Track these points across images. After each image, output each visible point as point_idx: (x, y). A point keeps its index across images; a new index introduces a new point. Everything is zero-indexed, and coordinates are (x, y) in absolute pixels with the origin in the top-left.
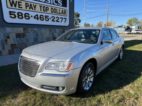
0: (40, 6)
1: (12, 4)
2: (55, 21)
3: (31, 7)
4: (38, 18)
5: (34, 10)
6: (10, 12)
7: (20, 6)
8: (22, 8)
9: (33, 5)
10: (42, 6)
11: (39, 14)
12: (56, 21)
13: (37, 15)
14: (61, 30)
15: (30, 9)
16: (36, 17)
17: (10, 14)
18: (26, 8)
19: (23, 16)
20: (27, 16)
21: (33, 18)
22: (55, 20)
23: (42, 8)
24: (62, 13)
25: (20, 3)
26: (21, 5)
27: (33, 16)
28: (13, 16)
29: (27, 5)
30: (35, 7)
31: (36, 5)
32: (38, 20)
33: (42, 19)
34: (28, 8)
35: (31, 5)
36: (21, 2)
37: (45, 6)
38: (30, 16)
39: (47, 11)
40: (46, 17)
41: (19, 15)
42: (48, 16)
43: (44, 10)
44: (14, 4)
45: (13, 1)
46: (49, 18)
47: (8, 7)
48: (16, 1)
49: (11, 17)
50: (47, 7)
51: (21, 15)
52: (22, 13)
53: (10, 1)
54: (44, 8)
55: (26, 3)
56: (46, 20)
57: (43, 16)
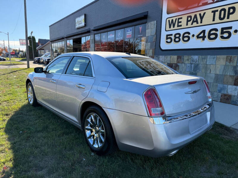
0: (212, 12)
1: (171, 24)
3: (195, 20)
4: (205, 37)
5: (199, 24)
6: (167, 35)
7: (180, 24)
8: (181, 26)
9: (200, 14)
10: (217, 11)
11: (207, 29)
13: (204, 32)
15: (192, 24)
16: (202, 35)
17: (167, 38)
18: (187, 25)
19: (181, 38)
20: (186, 37)
21: (195, 37)
23: (217, 14)
25: (180, 20)
26: (181, 22)
27: (196, 35)
28: (169, 40)
29: (189, 19)
30: (202, 18)
31: (204, 13)
32: (203, 40)
33: (212, 37)
34: (190, 23)
35: (196, 16)
36: (181, 18)
37: (227, 8)
38: (190, 36)
39: (228, 18)
40: (224, 31)
41: (175, 37)
42: (231, 28)
43: (222, 16)
44: (173, 24)
45: (172, 20)
46: (232, 31)
47: (167, 30)
48: (176, 19)
49: (167, 42)
50: (229, 9)
51: (179, 38)
52: (179, 34)
53: (169, 21)
54: (223, 12)
55: (188, 17)
56: (222, 37)
57: (216, 30)
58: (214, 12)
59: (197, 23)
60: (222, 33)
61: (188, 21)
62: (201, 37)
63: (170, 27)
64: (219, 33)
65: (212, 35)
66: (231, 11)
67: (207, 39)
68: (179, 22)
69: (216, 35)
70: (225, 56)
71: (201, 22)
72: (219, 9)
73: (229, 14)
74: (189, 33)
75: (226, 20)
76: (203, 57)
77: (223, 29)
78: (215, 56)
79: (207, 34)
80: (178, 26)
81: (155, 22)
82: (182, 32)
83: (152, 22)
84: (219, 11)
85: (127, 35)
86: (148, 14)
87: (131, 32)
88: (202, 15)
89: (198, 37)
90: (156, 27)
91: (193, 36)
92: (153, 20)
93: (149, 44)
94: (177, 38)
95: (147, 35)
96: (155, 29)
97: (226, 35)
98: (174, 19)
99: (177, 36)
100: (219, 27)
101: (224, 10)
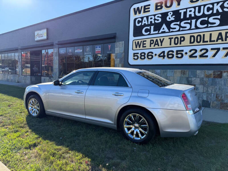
0: (169, 38)
1: (137, 45)
2: (196, 57)
3: (157, 43)
4: (165, 56)
5: (160, 46)
6: (134, 54)
7: (144, 45)
8: (145, 47)
9: (160, 40)
10: (173, 38)
11: (166, 50)
12: (198, 57)
13: (164, 52)
14: (211, 72)
15: (154, 46)
16: (162, 55)
17: (134, 56)
18: (150, 46)
19: (146, 56)
20: (150, 56)
21: (157, 56)
22: (198, 54)
23: (173, 40)
24: (218, 39)
25: (144, 43)
26: (145, 44)
27: (158, 54)
28: (136, 57)
29: (152, 42)
30: (162, 42)
31: (163, 39)
32: (164, 58)
33: (170, 56)
34: (153, 45)
35: (157, 40)
36: (146, 41)
37: (179, 37)
38: (153, 55)
39: (180, 44)
40: (178, 52)
41: (141, 56)
42: (183, 51)
43: (176, 42)
44: (139, 45)
45: (138, 42)
46: (184, 53)
47: (134, 49)
48: (141, 41)
49: (134, 59)
50: (181, 37)
51: (144, 56)
52: (145, 53)
53: (135, 42)
54: (176, 39)
55: (151, 41)
56: (177, 57)
57: (173, 51)
58: (171, 39)
59: (158, 46)
60: (177, 54)
61: (151, 44)
62: (161, 56)
63: (136, 47)
64: (175, 54)
65: (170, 55)
66: (182, 39)
67: (166, 57)
68: (143, 44)
69: (173, 55)
70: (180, 70)
71: (161, 45)
72: (174, 37)
73: (181, 41)
74: (152, 53)
75: (179, 45)
76: (164, 71)
77: (177, 51)
78: (173, 70)
79: (166, 54)
80: (143, 47)
81: (123, 42)
82: (146, 52)
83: (120, 42)
84: (174, 38)
85: (96, 51)
86: (117, 35)
87: (100, 49)
88: (162, 40)
89: (159, 56)
90: (124, 46)
91: (156, 55)
92: (122, 41)
93: (118, 59)
94: (143, 56)
95: (116, 53)
96: (124, 48)
97: (180, 56)
98: (140, 41)
99: (143, 54)
100: (175, 49)
101: (177, 38)
